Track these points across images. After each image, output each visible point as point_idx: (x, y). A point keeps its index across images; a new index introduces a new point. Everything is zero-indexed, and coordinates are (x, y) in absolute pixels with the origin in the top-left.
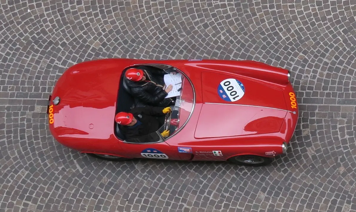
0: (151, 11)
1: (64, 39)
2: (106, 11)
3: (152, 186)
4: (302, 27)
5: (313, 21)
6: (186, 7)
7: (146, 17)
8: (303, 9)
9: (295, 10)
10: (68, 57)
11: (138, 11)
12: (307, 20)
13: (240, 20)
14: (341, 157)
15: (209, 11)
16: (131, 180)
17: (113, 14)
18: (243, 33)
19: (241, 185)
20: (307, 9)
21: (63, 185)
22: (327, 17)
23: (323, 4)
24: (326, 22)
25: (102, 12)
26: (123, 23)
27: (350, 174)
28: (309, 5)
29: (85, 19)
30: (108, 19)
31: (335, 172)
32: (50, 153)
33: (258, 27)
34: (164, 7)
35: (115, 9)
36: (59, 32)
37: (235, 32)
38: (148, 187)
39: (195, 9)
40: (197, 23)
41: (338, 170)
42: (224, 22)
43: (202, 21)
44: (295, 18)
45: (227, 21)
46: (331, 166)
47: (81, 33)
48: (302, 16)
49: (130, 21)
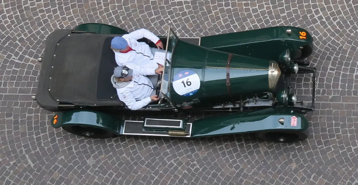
0: (109, 8)
1: (22, 34)
2: (65, 8)
3: (103, 181)
4: (256, 24)
5: (267, 18)
6: (144, 5)
7: (104, 14)
8: (257, 7)
9: (250, 8)
10: (25, 53)
11: (96, 8)
12: (261, 18)
13: (196, 17)
14: (293, 153)
15: (166, 8)
16: (82, 175)
17: (71, 10)
18: (199, 30)
19: (192, 181)
20: (261, 7)
21: (14, 180)
22: (281, 15)
23: (278, 2)
24: (280, 20)
25: (60, 8)
26: (81, 19)
27: (302, 170)
28: (264, 3)
29: (43, 16)
30: (67, 16)
31: (287, 168)
32: (3, 148)
33: (213, 24)
34: (122, 4)
35: (73, 6)
36: (17, 28)
37: (190, 29)
38: (99, 183)
39: (152, 6)
40: (153, 20)
41: (289, 166)
42: (180, 20)
43: (159, 18)
44: (250, 16)
45: (183, 18)
46: (283, 162)
47: (39, 28)
48: (256, 13)
49: (87, 17)
